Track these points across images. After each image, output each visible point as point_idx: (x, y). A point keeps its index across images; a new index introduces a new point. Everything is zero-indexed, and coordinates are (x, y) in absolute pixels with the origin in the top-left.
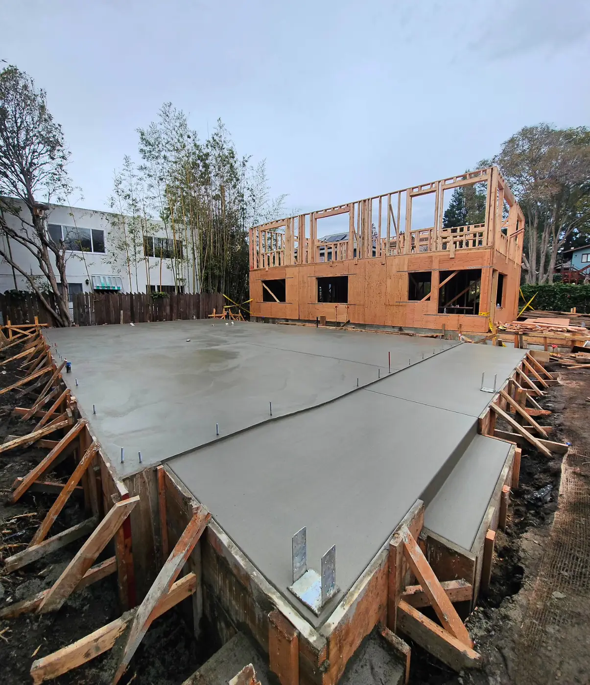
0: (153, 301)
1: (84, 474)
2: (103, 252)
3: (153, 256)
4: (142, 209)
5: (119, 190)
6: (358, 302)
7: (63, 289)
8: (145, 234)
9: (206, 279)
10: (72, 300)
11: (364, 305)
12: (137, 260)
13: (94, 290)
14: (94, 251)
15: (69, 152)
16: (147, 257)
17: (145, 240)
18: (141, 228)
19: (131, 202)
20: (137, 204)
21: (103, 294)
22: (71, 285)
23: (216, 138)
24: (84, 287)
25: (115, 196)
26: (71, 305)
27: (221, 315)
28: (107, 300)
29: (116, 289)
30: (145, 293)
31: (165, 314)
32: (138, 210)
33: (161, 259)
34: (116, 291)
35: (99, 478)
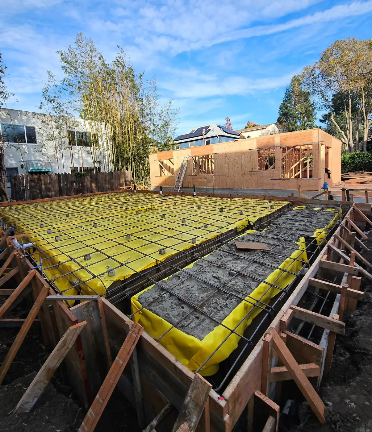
0: (77, 178)
1: (40, 310)
2: (36, 143)
3: (75, 145)
4: (65, 110)
5: (47, 97)
6: (221, 173)
7: (2, 173)
8: (68, 129)
9: (117, 161)
10: (10, 181)
11: (226, 175)
12: (63, 148)
13: (29, 172)
14: (28, 142)
15: (5, 67)
16: (70, 146)
17: (69, 134)
18: (65, 124)
19: (56, 106)
20: (61, 107)
21: (36, 175)
22: (8, 169)
23: (119, 59)
24: (20, 170)
25: (43, 100)
26: (9, 185)
27: (129, 187)
28: (39, 179)
29: (46, 170)
30: (70, 173)
31: (87, 188)
32: (62, 111)
33: (82, 147)
34: (47, 172)
35: (52, 311)
